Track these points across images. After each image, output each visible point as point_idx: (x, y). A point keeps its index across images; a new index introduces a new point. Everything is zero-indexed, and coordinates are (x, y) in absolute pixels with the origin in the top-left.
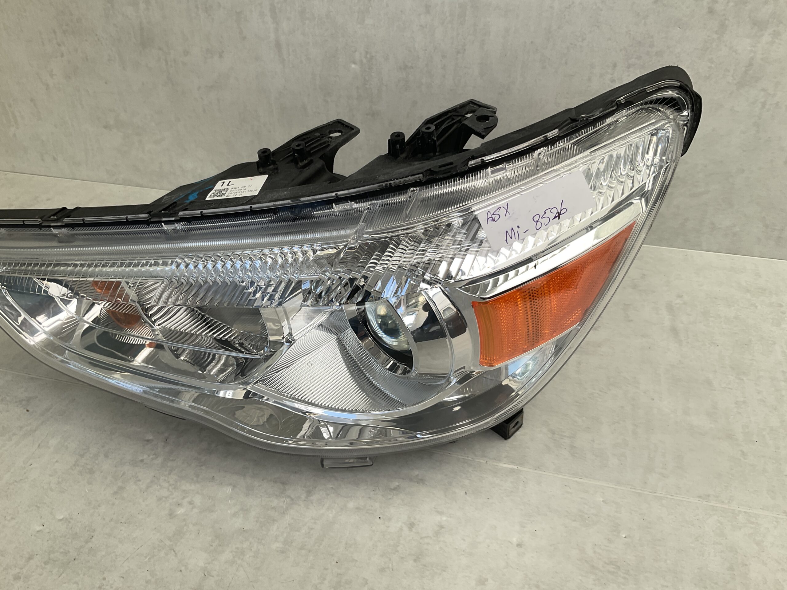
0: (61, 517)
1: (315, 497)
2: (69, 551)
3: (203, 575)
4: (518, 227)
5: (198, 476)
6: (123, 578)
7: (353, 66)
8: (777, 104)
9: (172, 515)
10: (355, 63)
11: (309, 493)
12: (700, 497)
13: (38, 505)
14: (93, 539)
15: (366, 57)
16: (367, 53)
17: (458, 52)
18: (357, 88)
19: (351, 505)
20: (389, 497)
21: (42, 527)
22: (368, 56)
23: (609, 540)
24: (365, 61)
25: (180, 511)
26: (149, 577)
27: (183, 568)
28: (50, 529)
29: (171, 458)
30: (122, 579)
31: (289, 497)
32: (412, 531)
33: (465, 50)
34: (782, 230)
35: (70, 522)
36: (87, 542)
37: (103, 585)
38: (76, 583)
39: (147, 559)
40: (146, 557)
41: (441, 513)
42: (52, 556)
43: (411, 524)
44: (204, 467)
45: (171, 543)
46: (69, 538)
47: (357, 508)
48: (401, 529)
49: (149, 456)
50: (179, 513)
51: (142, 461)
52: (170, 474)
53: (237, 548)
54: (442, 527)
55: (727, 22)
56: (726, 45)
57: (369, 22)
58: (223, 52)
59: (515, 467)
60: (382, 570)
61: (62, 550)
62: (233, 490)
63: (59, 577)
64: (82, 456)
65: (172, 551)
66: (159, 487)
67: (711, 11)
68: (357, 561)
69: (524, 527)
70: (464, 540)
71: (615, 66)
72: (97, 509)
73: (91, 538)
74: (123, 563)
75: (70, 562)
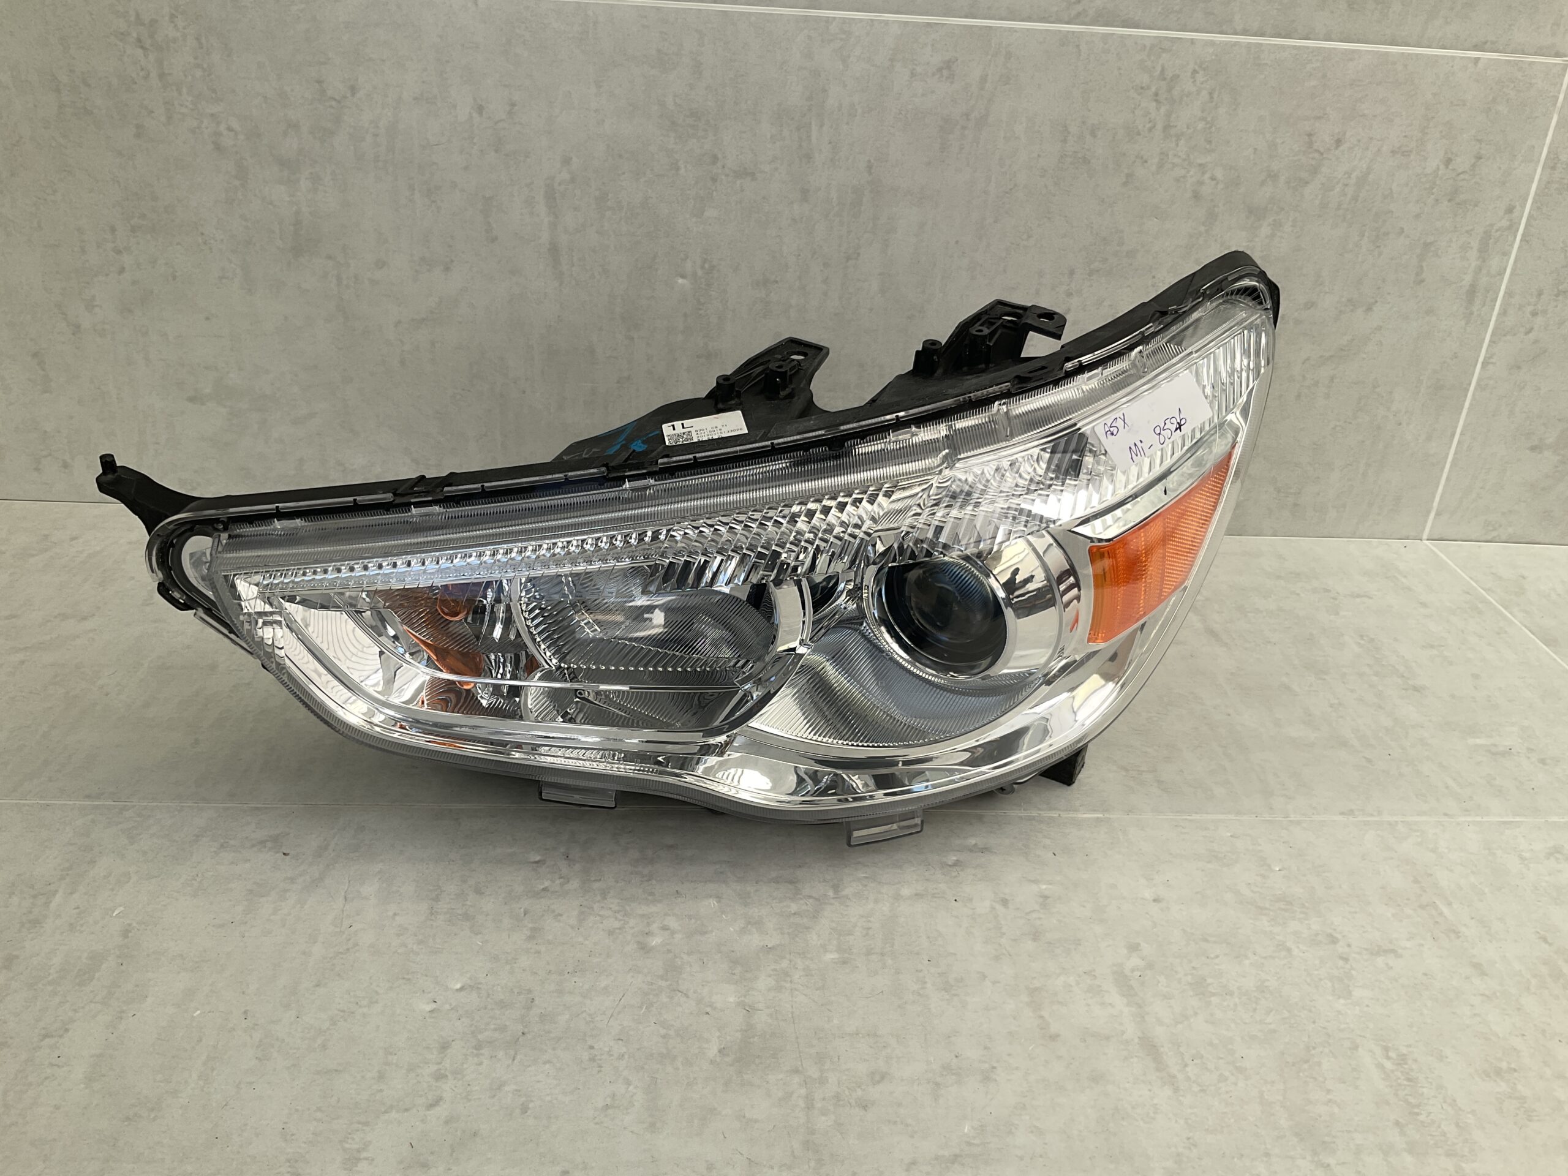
0: (458, 986)
1: (848, 891)
2: (506, 1025)
3: (745, 1011)
4: (1141, 441)
5: (652, 894)
6: (622, 1040)
7: (680, 281)
9: (644, 948)
10: (683, 277)
11: (836, 888)
12: (1342, 813)
13: (406, 977)
14: (536, 1002)
15: (702, 267)
16: (705, 261)
17: (848, 259)
18: (685, 315)
19: (906, 891)
20: (954, 874)
21: (434, 1006)
22: (707, 266)
23: (1263, 876)
24: (700, 273)
25: (655, 941)
26: (663, 1032)
27: (708, 1010)
28: (451, 1005)
29: (593, 879)
30: (620, 1042)
31: (810, 897)
32: (1008, 908)
33: (859, 254)
34: (1299, 493)
35: (479, 988)
36: (529, 1008)
37: (596, 1055)
38: (549, 1062)
39: (644, 1010)
40: (641, 1007)
41: (1035, 882)
42: (481, 1037)
43: (1002, 900)
44: (654, 882)
45: (668, 983)
46: (492, 1009)
47: (916, 895)
48: (993, 908)
49: (553, 882)
50: (654, 944)
51: (545, 890)
52: (605, 898)
53: (775, 970)
54: (1046, 897)
55: (1216, 209)
56: (1216, 241)
57: (711, 213)
58: (452, 261)
59: (1101, 816)
60: (997, 958)
61: (492, 1027)
62: (719, 902)
63: (514, 1060)
64: (437, 899)
65: (677, 992)
66: (598, 918)
67: (1196, 196)
68: (955, 954)
69: (1152, 879)
70: (1084, 906)
71: (1072, 273)
72: (515, 963)
73: (532, 1002)
74: (608, 1022)
75: (518, 1039)
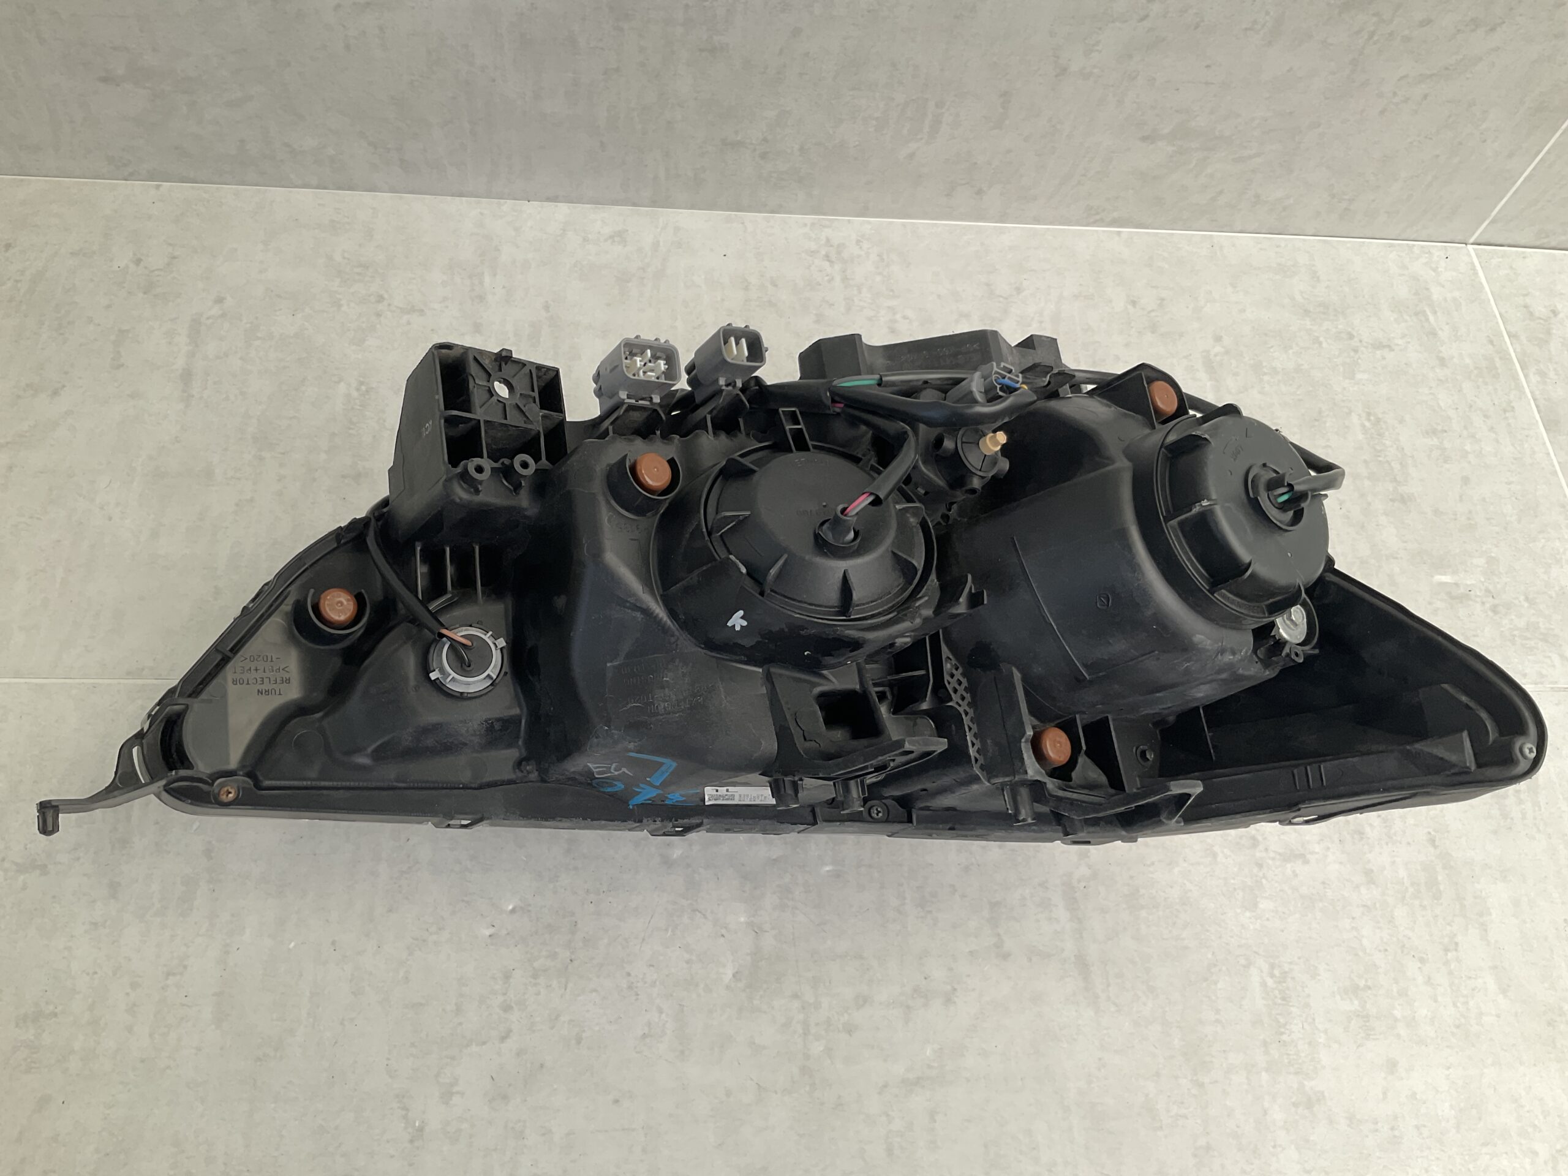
0: (511, 908)
2: (556, 952)
3: (754, 933)
6: (653, 966)
8: (1391, 34)
14: (580, 926)
21: (493, 930)
26: (687, 956)
27: (724, 931)
28: (506, 929)
30: (652, 968)
35: (529, 911)
36: (574, 932)
37: (633, 983)
38: (595, 990)
39: (670, 933)
40: (667, 930)
42: (536, 964)
45: (689, 902)
46: (545, 934)
50: (675, 856)
53: (779, 886)
60: (967, 869)
61: (547, 953)
63: (566, 989)
65: (697, 913)
68: (932, 865)
72: (557, 881)
73: (575, 925)
74: (641, 947)
75: (567, 966)
